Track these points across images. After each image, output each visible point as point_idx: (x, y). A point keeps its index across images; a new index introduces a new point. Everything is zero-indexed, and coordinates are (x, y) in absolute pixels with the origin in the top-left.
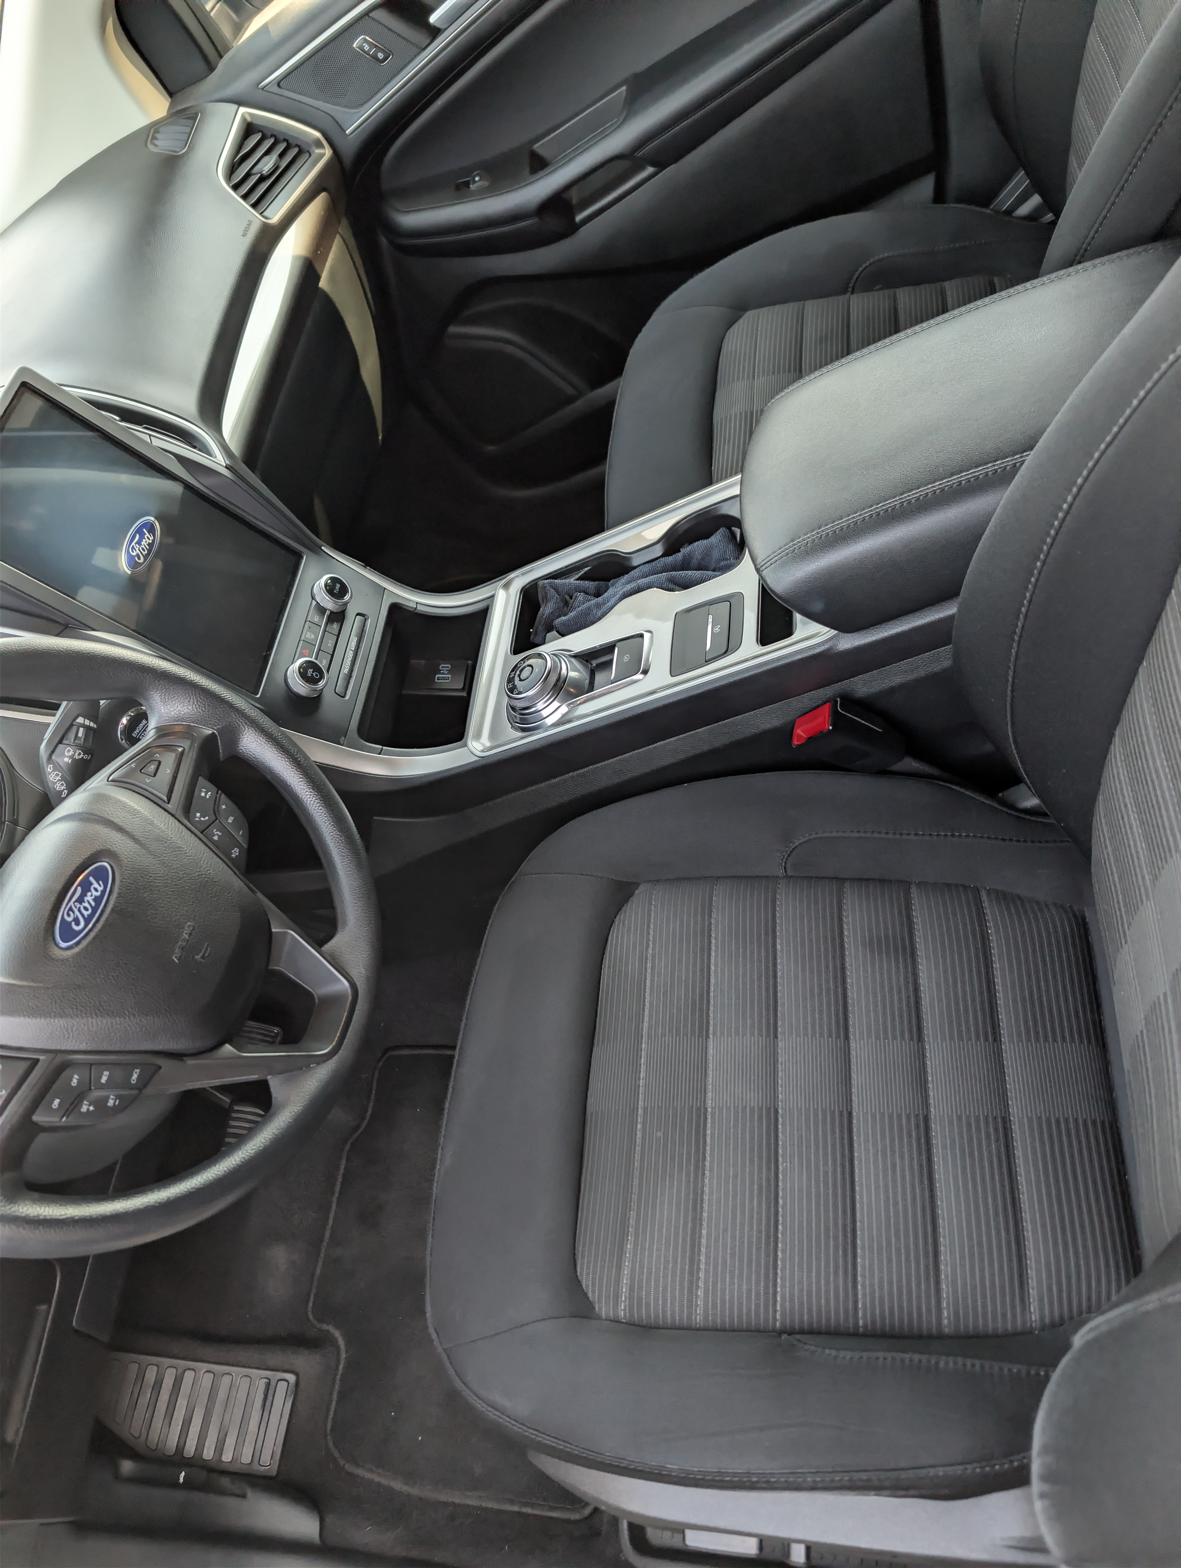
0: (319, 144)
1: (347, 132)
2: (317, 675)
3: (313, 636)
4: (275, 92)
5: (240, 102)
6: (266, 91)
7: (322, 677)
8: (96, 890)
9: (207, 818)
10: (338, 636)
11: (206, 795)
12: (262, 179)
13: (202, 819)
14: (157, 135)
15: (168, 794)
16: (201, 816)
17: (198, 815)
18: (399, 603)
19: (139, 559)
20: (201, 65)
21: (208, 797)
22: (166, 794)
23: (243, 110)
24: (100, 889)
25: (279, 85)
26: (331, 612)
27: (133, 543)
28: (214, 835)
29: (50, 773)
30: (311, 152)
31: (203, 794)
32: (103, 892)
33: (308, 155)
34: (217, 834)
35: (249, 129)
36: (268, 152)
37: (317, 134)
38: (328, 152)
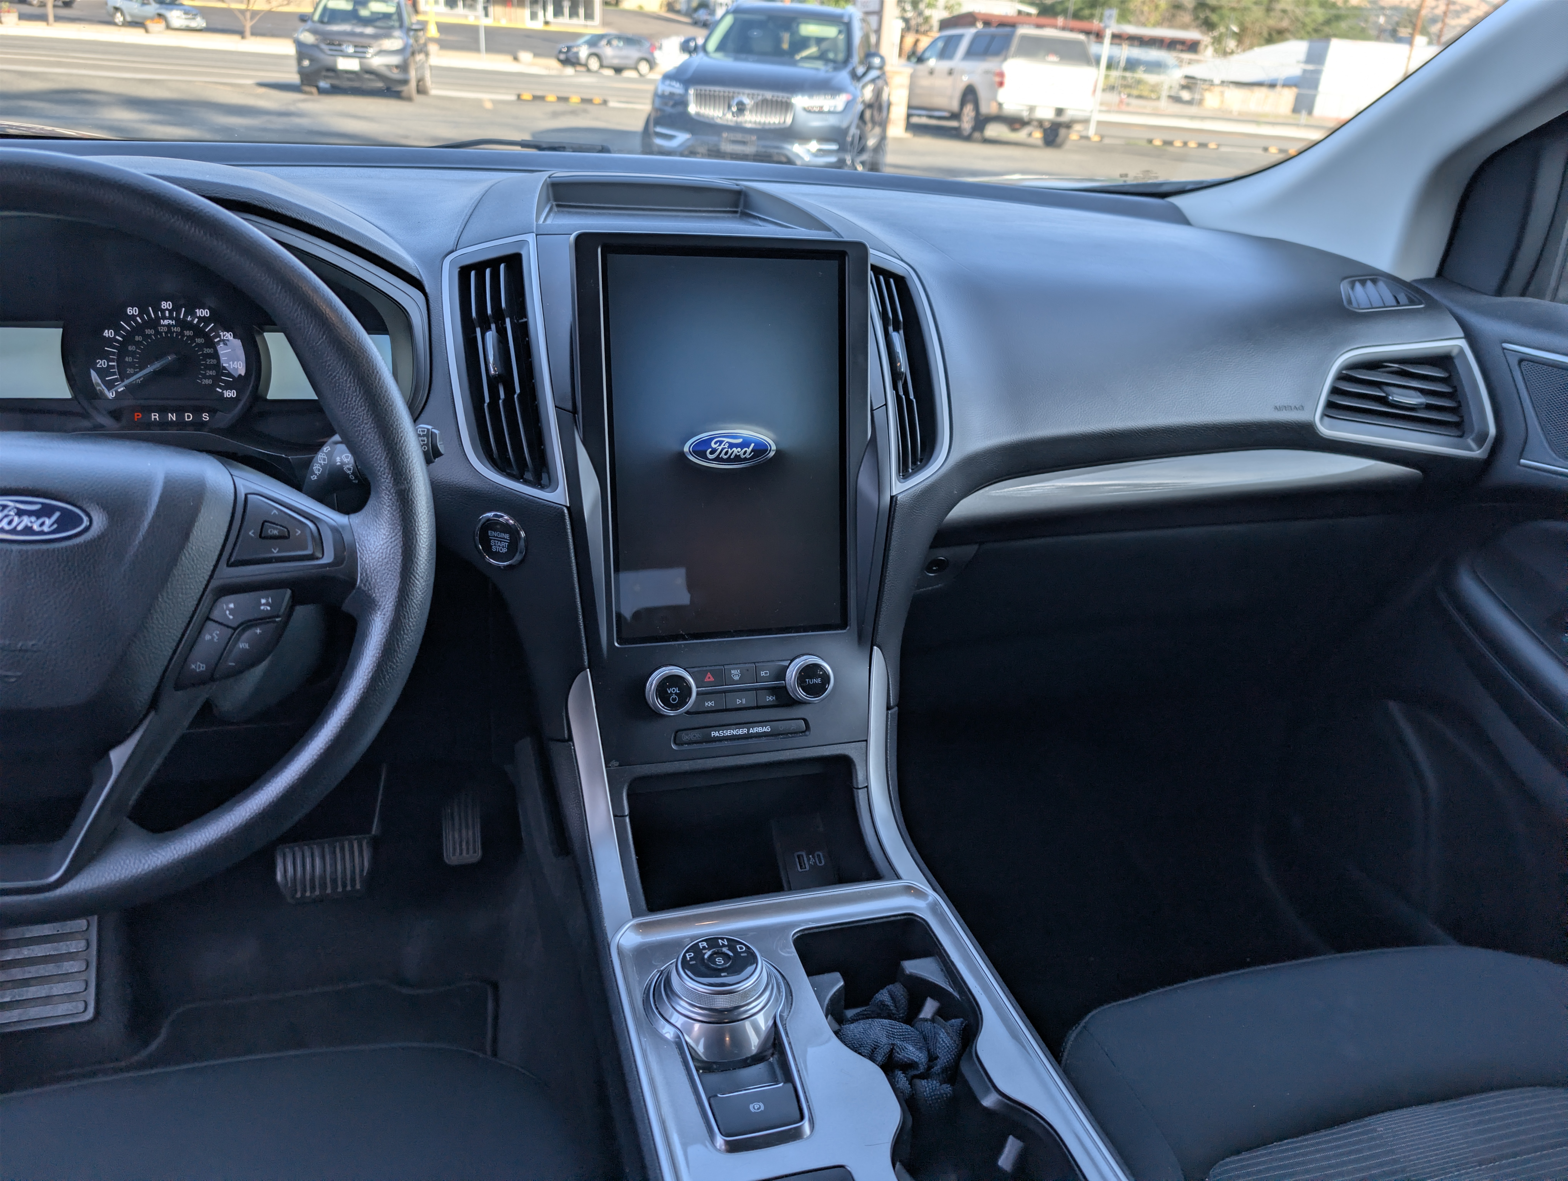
0: (1481, 439)
1: (1522, 461)
2: (674, 700)
3: (736, 678)
4: (1510, 361)
5: (1470, 335)
6: (1504, 354)
7: (674, 707)
8: (42, 524)
9: (231, 617)
10: (758, 707)
11: (264, 604)
12: (1383, 401)
13: (228, 612)
14: (1369, 284)
15: (239, 561)
16: (231, 610)
17: (232, 606)
18: (855, 765)
19: (711, 453)
20: (1494, 282)
21: (262, 608)
22: (239, 558)
23: (1463, 343)
24: (46, 529)
25: (1521, 361)
26: (785, 687)
27: (726, 440)
28: (211, 635)
29: (323, 452)
30: (1465, 435)
31: (263, 601)
32: (42, 533)
33: (1459, 433)
34: (213, 638)
35: (1443, 361)
36: (1422, 391)
37: (1492, 430)
38: (1477, 453)
